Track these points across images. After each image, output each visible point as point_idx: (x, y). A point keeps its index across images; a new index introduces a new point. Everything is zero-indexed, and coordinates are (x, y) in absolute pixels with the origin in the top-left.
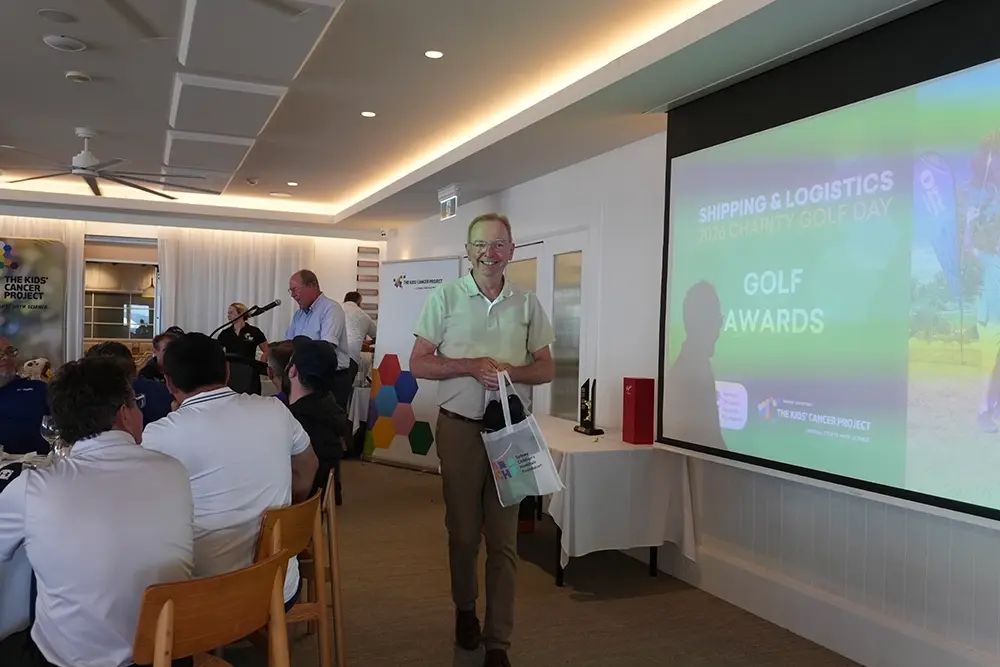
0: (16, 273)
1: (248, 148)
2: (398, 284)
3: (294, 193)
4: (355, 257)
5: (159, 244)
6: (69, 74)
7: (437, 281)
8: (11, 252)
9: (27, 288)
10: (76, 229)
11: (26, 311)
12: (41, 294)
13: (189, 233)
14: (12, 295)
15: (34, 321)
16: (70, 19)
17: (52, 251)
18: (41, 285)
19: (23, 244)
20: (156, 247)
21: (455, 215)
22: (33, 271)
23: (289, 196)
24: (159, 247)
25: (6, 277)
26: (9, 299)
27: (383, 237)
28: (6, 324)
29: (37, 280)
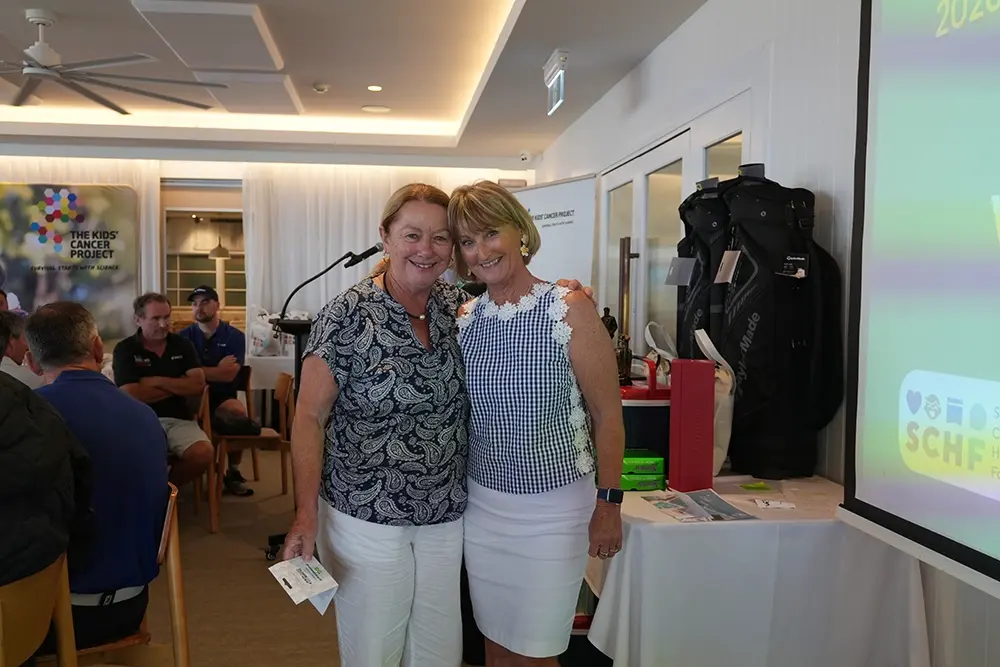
0: (82, 227)
5: (244, 183)
7: (568, 214)
8: (77, 202)
9: (95, 245)
10: (147, 170)
11: (95, 272)
12: (111, 252)
13: (282, 171)
14: (80, 254)
15: (104, 284)
17: (121, 198)
18: (111, 242)
19: (88, 191)
20: (239, 190)
21: (561, 101)
22: (102, 224)
23: (387, 110)
24: (244, 190)
25: (73, 233)
26: (76, 259)
27: (524, 162)
28: (74, 289)
29: (107, 235)
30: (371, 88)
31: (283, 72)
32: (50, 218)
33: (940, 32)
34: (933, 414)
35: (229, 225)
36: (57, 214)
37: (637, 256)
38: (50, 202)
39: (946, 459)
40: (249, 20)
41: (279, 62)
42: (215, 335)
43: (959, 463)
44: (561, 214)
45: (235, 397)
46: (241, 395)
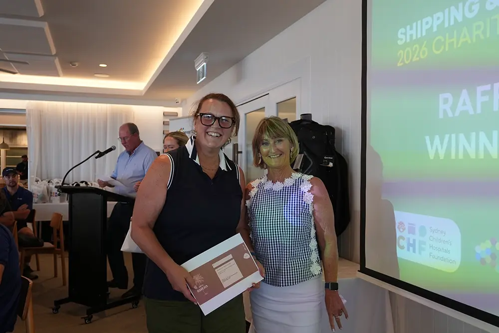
4: (161, 118)
5: (27, 111)
13: (48, 105)
20: (25, 115)
21: (204, 78)
23: (108, 76)
24: (27, 115)
27: (177, 104)
30: (101, 65)
31: (55, 55)
33: (399, 65)
34: (401, 230)
35: (8, 132)
37: (241, 152)
39: (408, 250)
40: (42, 30)
41: (54, 52)
42: (16, 193)
43: (414, 251)
45: (26, 226)
46: (29, 225)
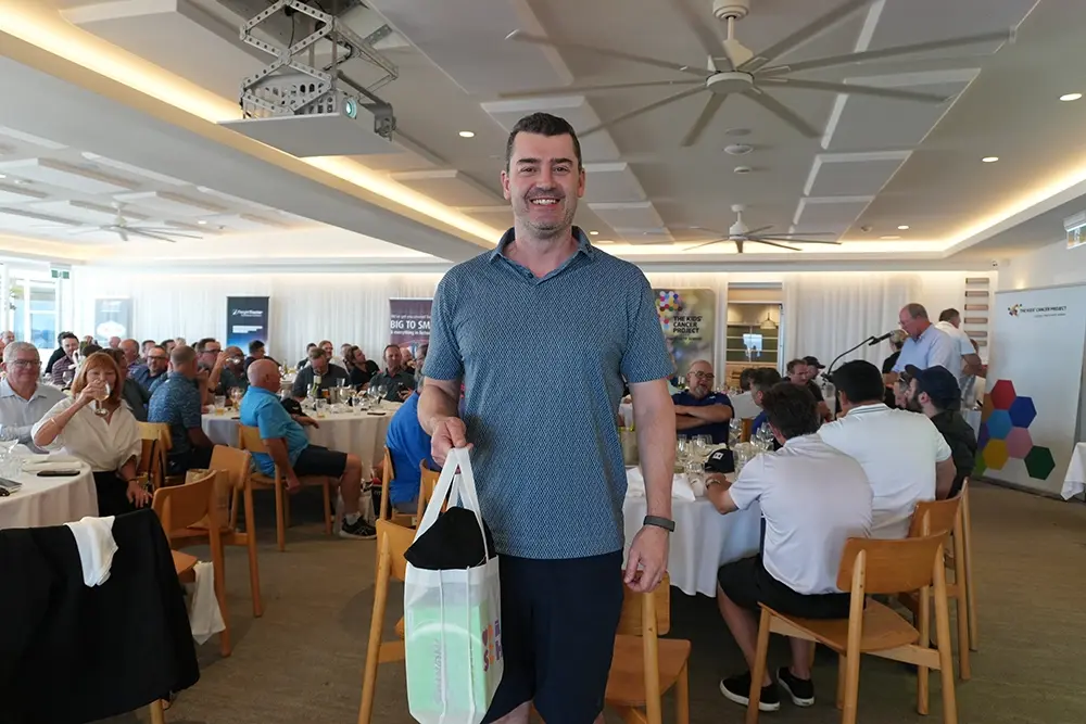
0: (681, 314)
1: (867, 203)
2: (1014, 312)
3: (904, 235)
4: (963, 288)
5: (783, 287)
6: (737, 169)
7: (1060, 309)
8: (678, 299)
9: (688, 325)
10: (720, 279)
11: (687, 341)
12: (697, 329)
13: (807, 276)
14: (679, 330)
15: (693, 349)
16: (745, 132)
17: (704, 296)
18: (698, 323)
19: (686, 293)
20: (780, 289)
22: (692, 312)
24: (783, 290)
25: (675, 318)
26: (676, 334)
27: (994, 267)
28: (674, 352)
29: (695, 319)
30: (900, 227)
32: (662, 309)
36: (667, 306)
38: (663, 299)
44: (1054, 309)
